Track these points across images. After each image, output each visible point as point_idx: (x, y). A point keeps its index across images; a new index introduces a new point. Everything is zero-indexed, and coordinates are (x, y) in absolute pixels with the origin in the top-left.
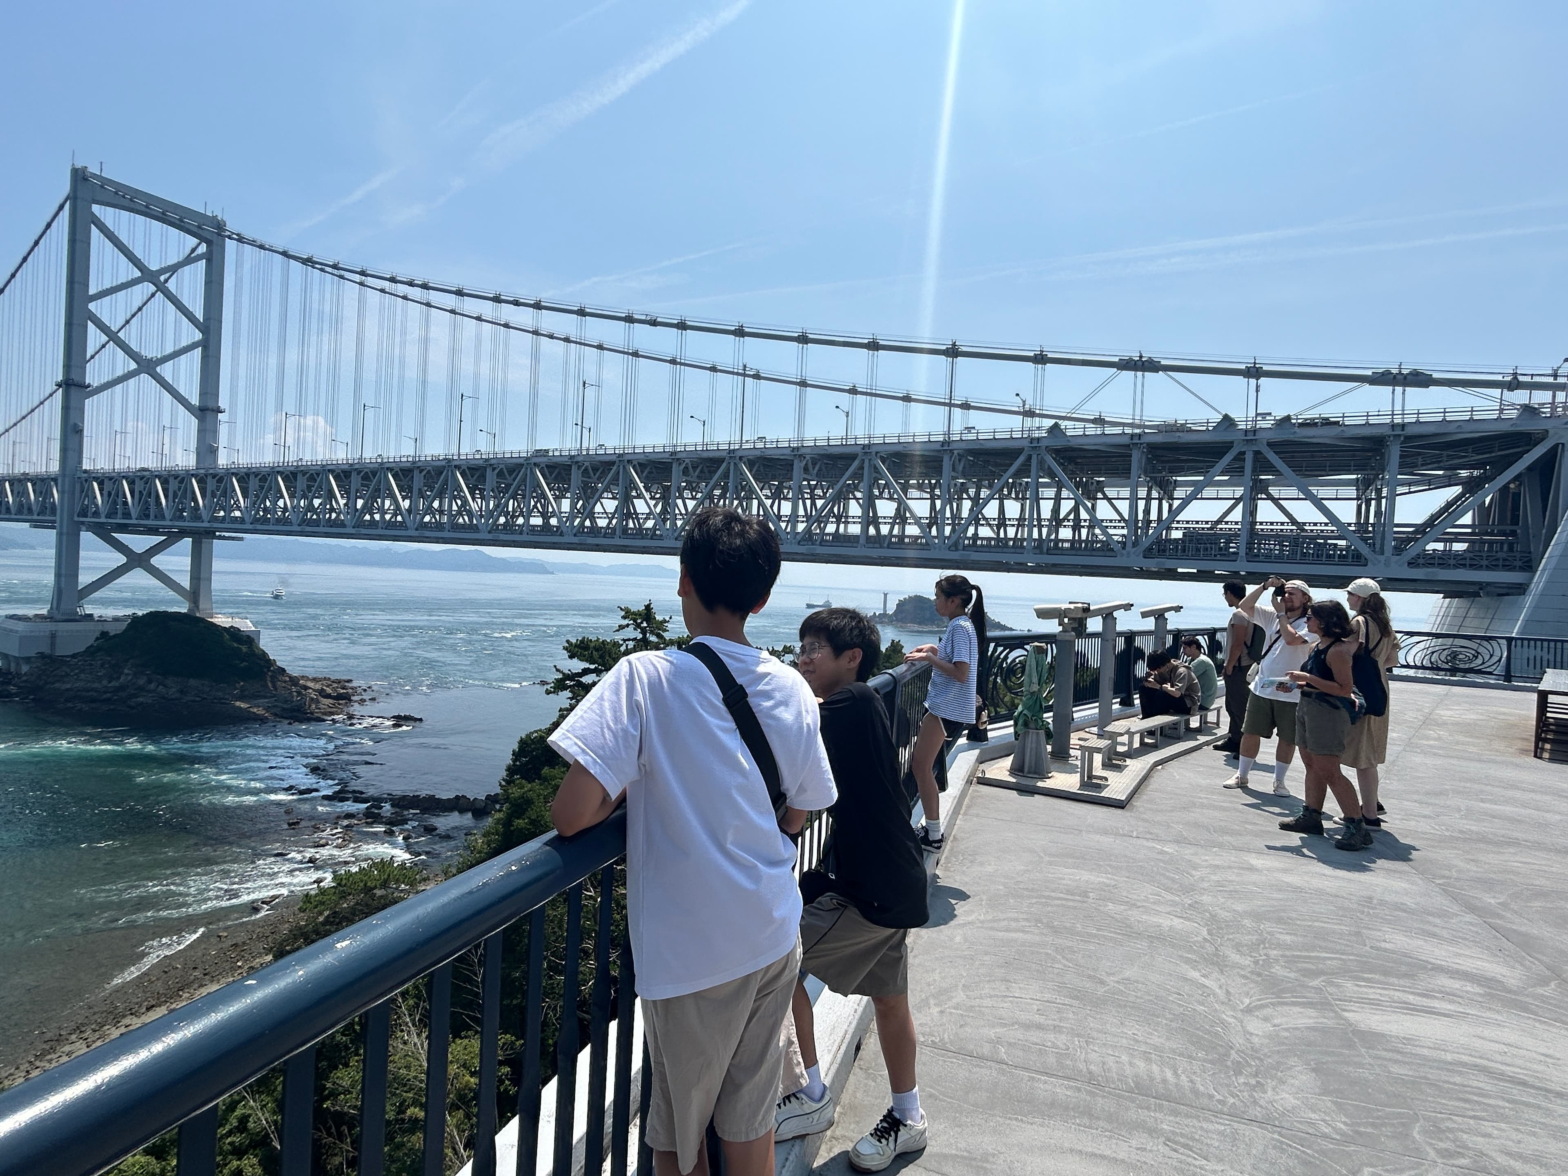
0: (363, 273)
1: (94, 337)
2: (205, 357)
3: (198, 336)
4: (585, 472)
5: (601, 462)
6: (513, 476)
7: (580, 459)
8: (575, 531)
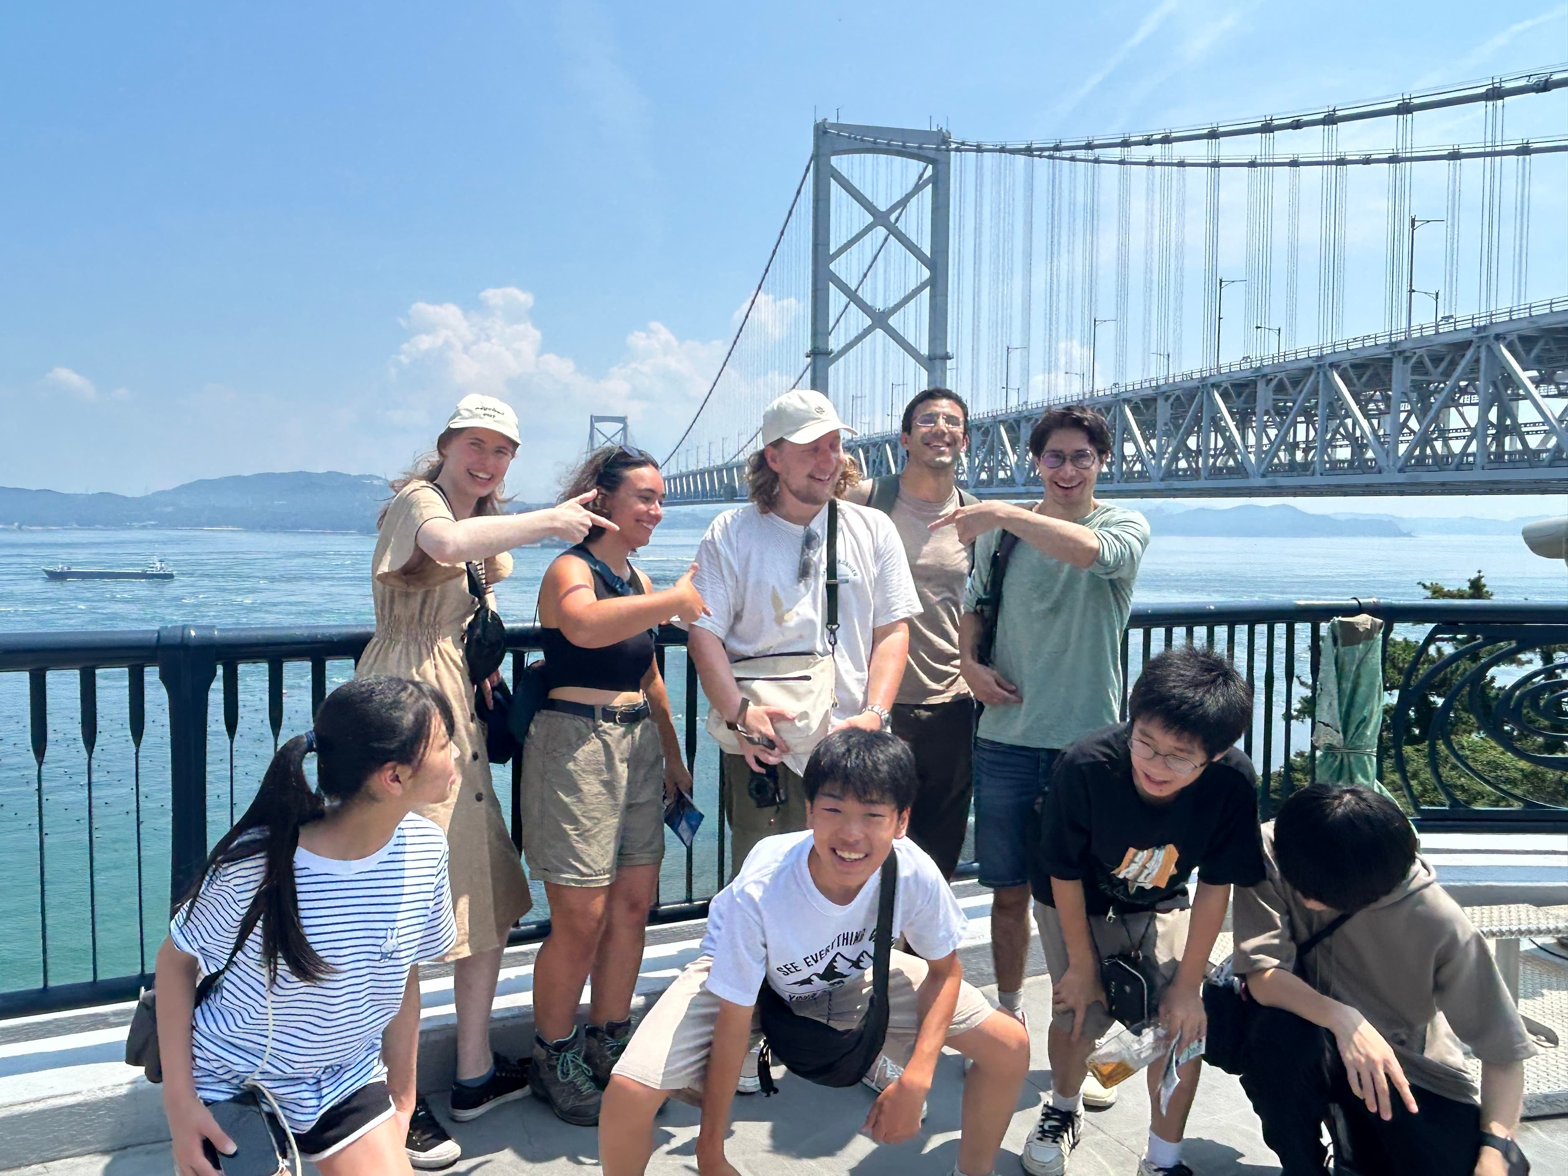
0: (1089, 146)
1: (836, 299)
2: (932, 297)
3: (926, 273)
4: (1419, 367)
5: (1448, 345)
6: (1299, 389)
7: (1407, 346)
8: (1399, 464)
